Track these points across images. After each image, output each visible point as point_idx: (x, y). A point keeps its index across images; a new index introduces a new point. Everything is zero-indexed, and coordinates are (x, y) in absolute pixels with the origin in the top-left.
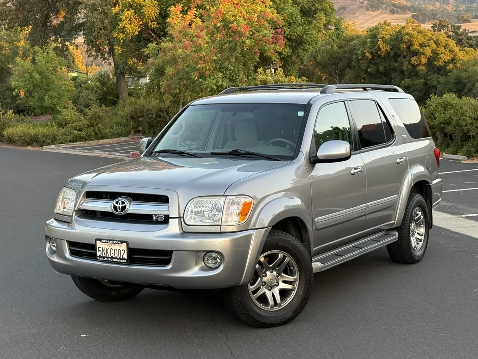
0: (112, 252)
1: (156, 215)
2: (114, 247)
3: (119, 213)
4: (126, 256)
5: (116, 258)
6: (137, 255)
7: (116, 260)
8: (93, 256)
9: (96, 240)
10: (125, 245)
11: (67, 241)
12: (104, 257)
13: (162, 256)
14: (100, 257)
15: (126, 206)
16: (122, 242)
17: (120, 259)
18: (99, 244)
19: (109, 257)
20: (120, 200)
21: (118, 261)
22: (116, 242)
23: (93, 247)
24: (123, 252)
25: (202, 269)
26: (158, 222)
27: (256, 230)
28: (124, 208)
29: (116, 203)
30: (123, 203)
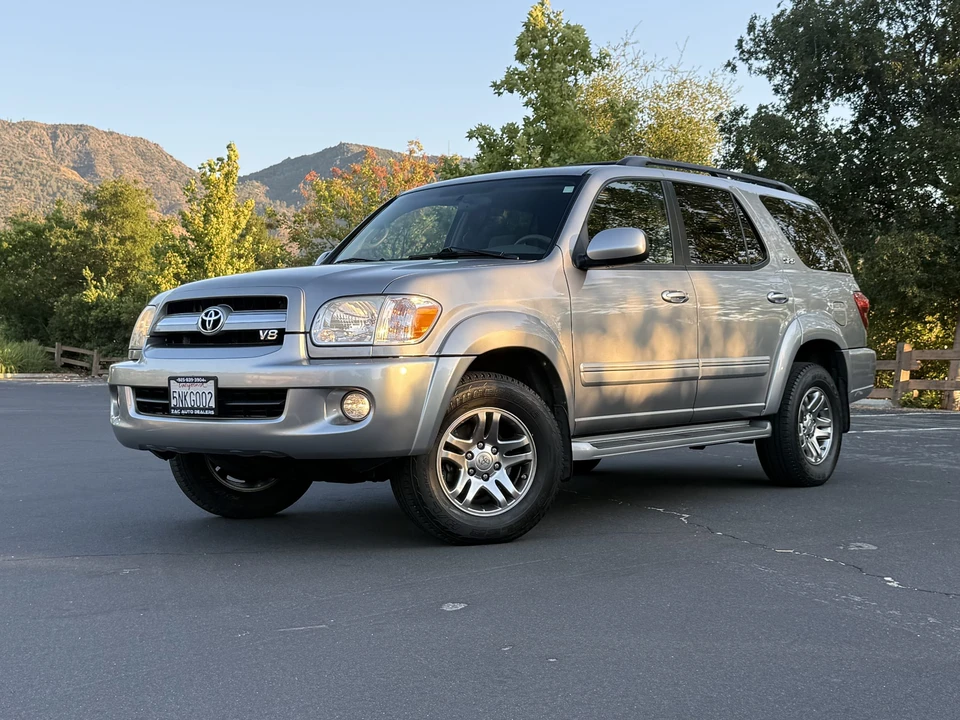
0: (193, 398)
1: (264, 330)
2: (195, 389)
3: (209, 331)
4: (213, 404)
5: (199, 408)
6: (232, 401)
7: (198, 412)
8: (165, 410)
9: (170, 379)
10: (212, 382)
11: (133, 388)
12: (181, 409)
13: (268, 401)
14: (175, 408)
15: (220, 319)
16: (208, 379)
17: (204, 409)
18: (175, 387)
19: (188, 408)
20: (212, 310)
21: (201, 412)
22: (199, 380)
23: (164, 393)
24: (209, 396)
25: (337, 422)
26: (267, 343)
27: (441, 358)
28: (216, 322)
29: (206, 315)
30: (216, 313)
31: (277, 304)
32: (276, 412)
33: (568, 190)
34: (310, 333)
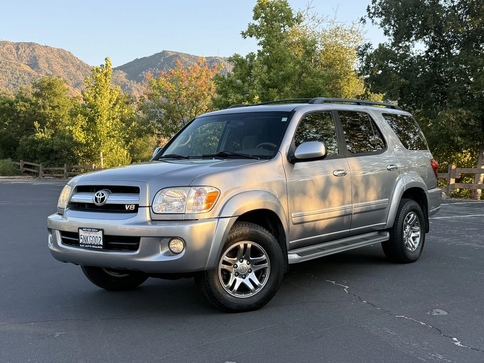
0: (91, 239)
1: (128, 205)
2: (92, 234)
3: (99, 204)
4: (101, 243)
5: (94, 245)
6: (111, 242)
7: (94, 247)
8: (77, 244)
9: (79, 228)
11: (60, 231)
12: (85, 244)
13: (130, 242)
14: (82, 244)
15: (104, 197)
16: (99, 230)
17: (97, 245)
18: (81, 232)
19: (89, 244)
20: (100, 192)
21: (96, 247)
22: (94, 230)
23: (76, 235)
24: (99, 239)
25: (167, 254)
26: (129, 211)
27: (220, 219)
28: (103, 199)
29: (97, 195)
30: (103, 195)
31: (134, 190)
32: (135, 248)
33: (284, 119)
34: (152, 206)
